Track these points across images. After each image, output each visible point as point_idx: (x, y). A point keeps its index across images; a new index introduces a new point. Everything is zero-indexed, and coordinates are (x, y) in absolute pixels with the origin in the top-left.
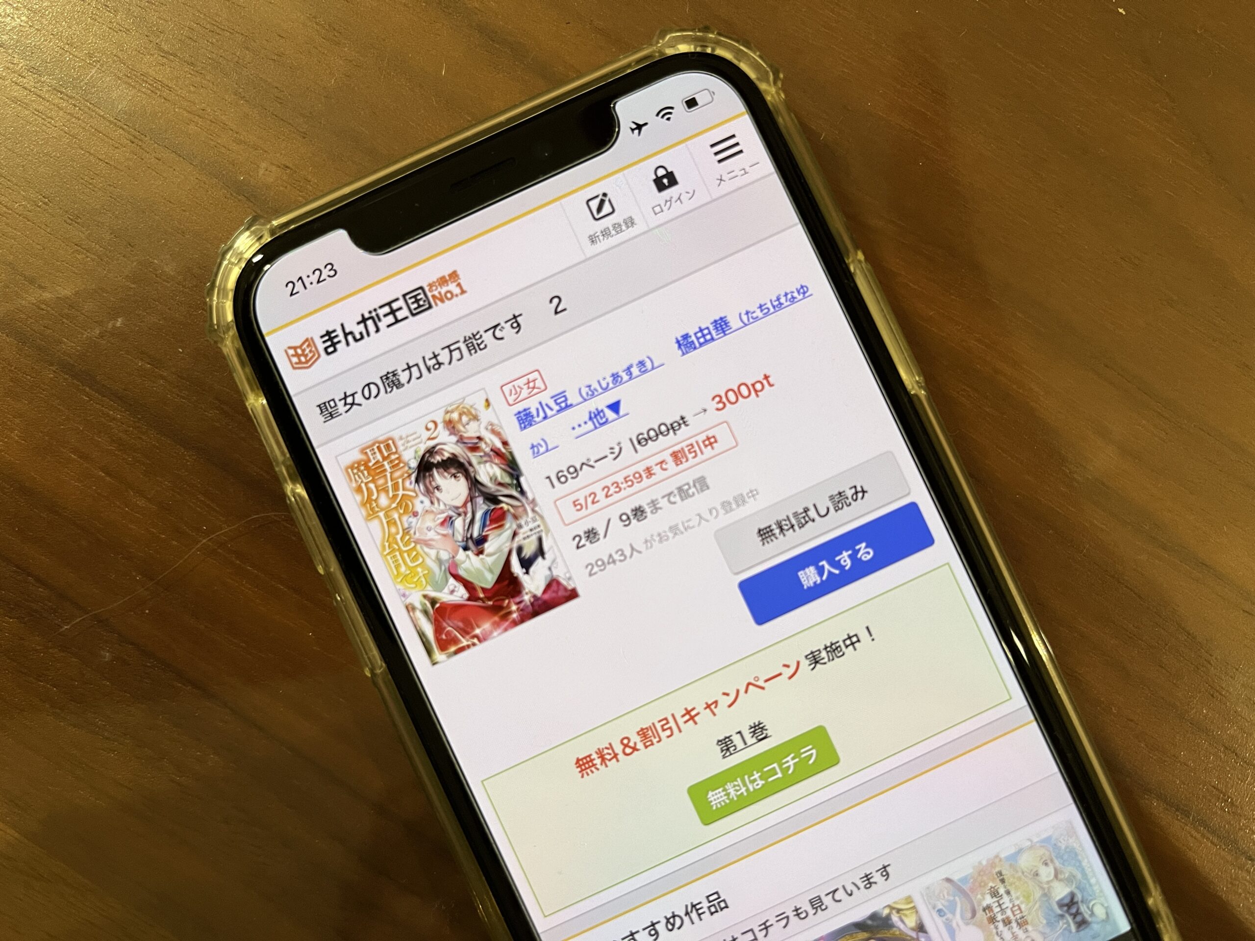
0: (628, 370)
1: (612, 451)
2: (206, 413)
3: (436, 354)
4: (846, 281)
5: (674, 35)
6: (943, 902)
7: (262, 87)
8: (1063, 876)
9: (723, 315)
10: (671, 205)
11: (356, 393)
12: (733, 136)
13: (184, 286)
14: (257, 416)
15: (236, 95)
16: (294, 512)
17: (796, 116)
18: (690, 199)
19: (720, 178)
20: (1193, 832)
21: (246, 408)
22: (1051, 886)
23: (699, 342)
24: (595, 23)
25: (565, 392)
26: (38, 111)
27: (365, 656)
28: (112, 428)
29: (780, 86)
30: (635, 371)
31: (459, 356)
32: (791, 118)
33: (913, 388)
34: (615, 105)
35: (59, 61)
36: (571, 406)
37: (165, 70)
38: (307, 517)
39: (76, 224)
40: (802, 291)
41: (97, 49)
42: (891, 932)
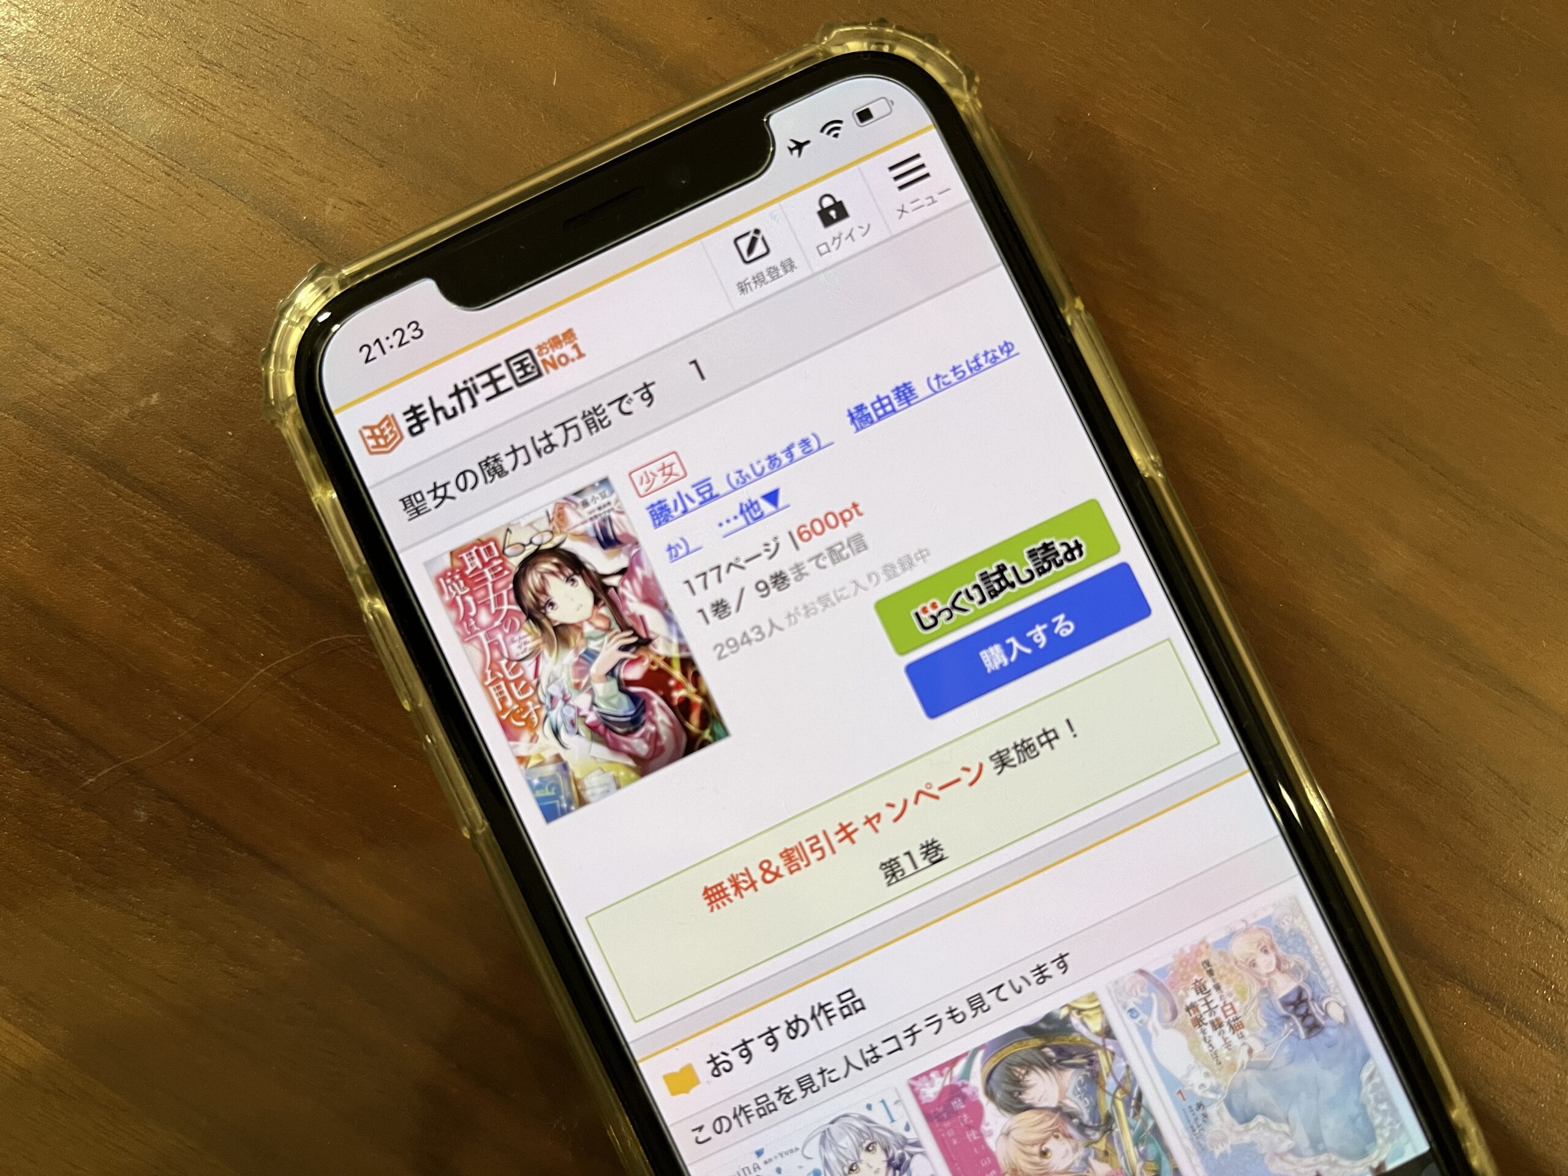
0: (789, 451)
1: (767, 547)
2: (263, 512)
3: (548, 433)
4: (1061, 336)
5: (842, 30)
6: (1136, 1000)
7: (329, 103)
8: (1287, 967)
9: (906, 381)
10: (840, 242)
11: (448, 483)
12: (918, 156)
13: (233, 354)
14: (325, 514)
15: (296, 114)
16: (373, 633)
17: (998, 132)
18: (864, 235)
19: (901, 208)
20: (1508, 1027)
21: (312, 505)
22: (1272, 980)
23: (876, 414)
24: (744, 17)
25: (709, 479)
26: (50, 138)
27: (463, 813)
28: (146, 532)
29: (976, 92)
30: (797, 451)
31: (577, 436)
32: (990, 133)
33: (1147, 469)
34: (768, 118)
35: (75, 74)
36: (717, 496)
37: (208, 84)
38: (388, 640)
39: (100, 278)
40: (1005, 349)
41: (123, 60)
42: (1071, 1038)
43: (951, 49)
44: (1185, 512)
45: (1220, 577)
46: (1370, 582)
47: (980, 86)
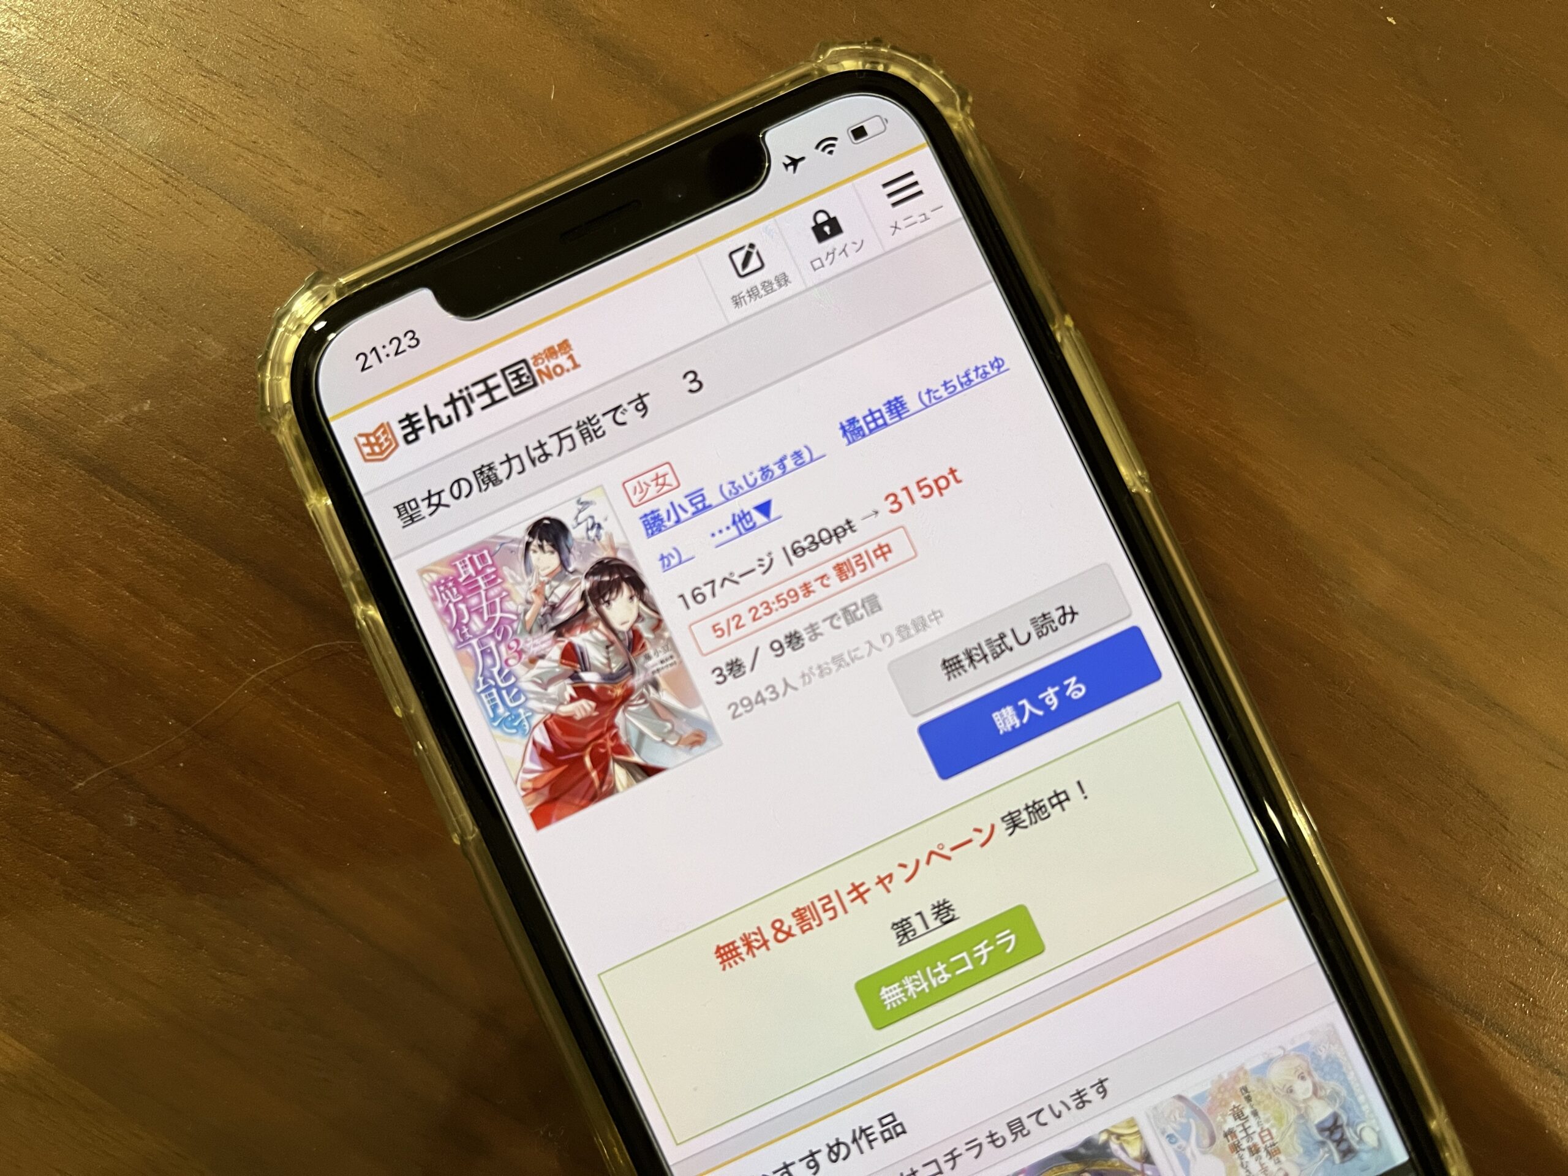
0: (781, 462)
1: (761, 563)
2: (256, 518)
3: (543, 442)
4: (1051, 353)
5: (837, 49)
6: (1174, 1125)
7: (328, 114)
8: (1323, 1093)
9: (898, 395)
10: (833, 257)
11: (443, 491)
12: (911, 174)
13: (229, 361)
14: (320, 520)
15: (295, 123)
16: (366, 640)
17: (990, 151)
18: (857, 251)
19: (894, 225)
21: (306, 511)
22: (1308, 1105)
23: (868, 428)
24: (740, 35)
25: (702, 489)
26: (49, 144)
27: (454, 819)
28: (140, 537)
29: (969, 112)
30: (789, 463)
31: (571, 446)
32: (982, 151)
33: (1135, 484)
34: (764, 134)
35: (75, 81)
36: (710, 506)
37: (208, 93)
38: (381, 646)
39: (96, 284)
40: (996, 364)
41: (123, 67)
42: (1109, 1163)
43: (943, 68)
44: (1171, 528)
45: (1206, 592)
46: (1353, 599)
47: (973, 106)
